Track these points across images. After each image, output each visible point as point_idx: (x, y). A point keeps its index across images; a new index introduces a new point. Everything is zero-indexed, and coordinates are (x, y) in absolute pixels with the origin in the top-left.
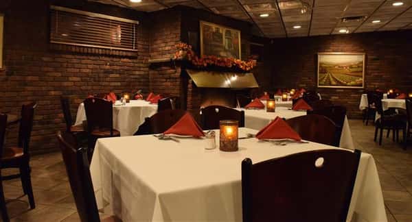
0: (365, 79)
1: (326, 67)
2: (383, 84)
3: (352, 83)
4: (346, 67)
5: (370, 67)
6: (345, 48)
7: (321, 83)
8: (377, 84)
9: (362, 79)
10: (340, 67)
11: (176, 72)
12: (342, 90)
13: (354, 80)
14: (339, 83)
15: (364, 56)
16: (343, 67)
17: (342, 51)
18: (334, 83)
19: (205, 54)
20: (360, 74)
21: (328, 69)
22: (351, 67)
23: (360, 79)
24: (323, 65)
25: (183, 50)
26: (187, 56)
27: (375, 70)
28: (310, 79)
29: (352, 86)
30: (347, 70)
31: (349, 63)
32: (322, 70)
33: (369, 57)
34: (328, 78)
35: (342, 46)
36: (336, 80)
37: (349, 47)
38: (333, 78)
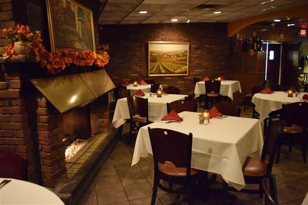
0: (189, 67)
1: (156, 56)
2: (203, 71)
3: (179, 70)
4: (174, 56)
5: (193, 55)
6: (173, 37)
7: (152, 72)
8: (198, 71)
9: (187, 67)
10: (169, 56)
11: (8, 86)
12: (170, 78)
13: (180, 69)
14: (168, 72)
15: (188, 45)
16: (170, 56)
17: (170, 40)
18: (163, 71)
19: (57, 46)
20: (185, 62)
21: (157, 58)
22: (178, 56)
23: (186, 67)
24: (153, 54)
25: (24, 39)
26: (32, 53)
27: (196, 58)
28: (141, 68)
29: (179, 73)
30: (174, 59)
31: (176, 52)
32: (152, 59)
33: (192, 46)
34: (158, 66)
35: (170, 35)
36: (165, 68)
37: (176, 36)
38: (163, 66)
